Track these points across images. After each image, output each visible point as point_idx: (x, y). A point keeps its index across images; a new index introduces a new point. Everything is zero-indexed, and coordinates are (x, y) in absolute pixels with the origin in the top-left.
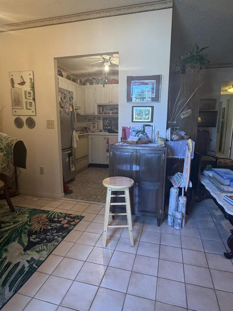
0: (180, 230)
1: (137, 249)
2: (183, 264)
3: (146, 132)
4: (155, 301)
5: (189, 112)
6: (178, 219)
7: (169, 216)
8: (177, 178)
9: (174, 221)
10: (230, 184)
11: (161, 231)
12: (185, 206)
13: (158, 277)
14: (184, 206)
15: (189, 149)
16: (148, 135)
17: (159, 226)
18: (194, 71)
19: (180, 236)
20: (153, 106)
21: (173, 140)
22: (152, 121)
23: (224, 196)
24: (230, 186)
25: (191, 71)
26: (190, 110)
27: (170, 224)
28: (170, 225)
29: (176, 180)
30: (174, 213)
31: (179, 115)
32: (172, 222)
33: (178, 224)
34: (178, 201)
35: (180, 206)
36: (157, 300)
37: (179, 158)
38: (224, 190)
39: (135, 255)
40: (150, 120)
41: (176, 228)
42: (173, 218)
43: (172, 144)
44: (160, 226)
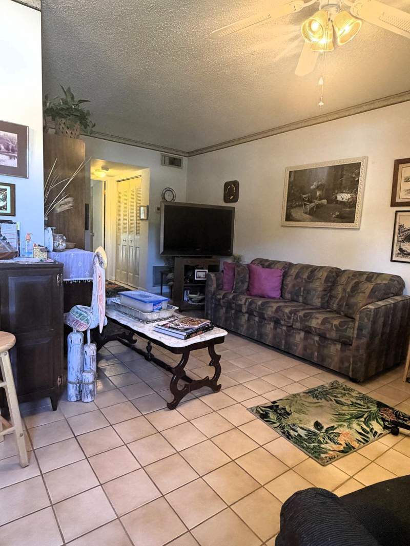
0: (93, 401)
1: (38, 465)
2: (126, 445)
3: (3, 235)
4: (118, 518)
5: (69, 202)
6: (88, 384)
7: (71, 386)
8: (81, 314)
9: (80, 392)
10: (153, 309)
11: (64, 416)
12: (95, 360)
13: (101, 485)
14: (93, 360)
15: (101, 263)
16: (8, 240)
17: (55, 409)
18: (72, 133)
19: (99, 409)
20: (14, 185)
21: (56, 250)
22: (13, 214)
23: (155, 327)
24: (153, 312)
25: (67, 133)
26: (69, 199)
27: (74, 399)
28: (73, 401)
29: (79, 319)
30: (80, 376)
31: (53, 205)
32: (77, 394)
33: (90, 393)
34: (83, 353)
35: (88, 361)
36: (119, 516)
37: (70, 281)
38: (147, 319)
39: (41, 477)
40: (9, 211)
41: (86, 401)
42: (78, 385)
43: (57, 257)
44: (58, 409)
